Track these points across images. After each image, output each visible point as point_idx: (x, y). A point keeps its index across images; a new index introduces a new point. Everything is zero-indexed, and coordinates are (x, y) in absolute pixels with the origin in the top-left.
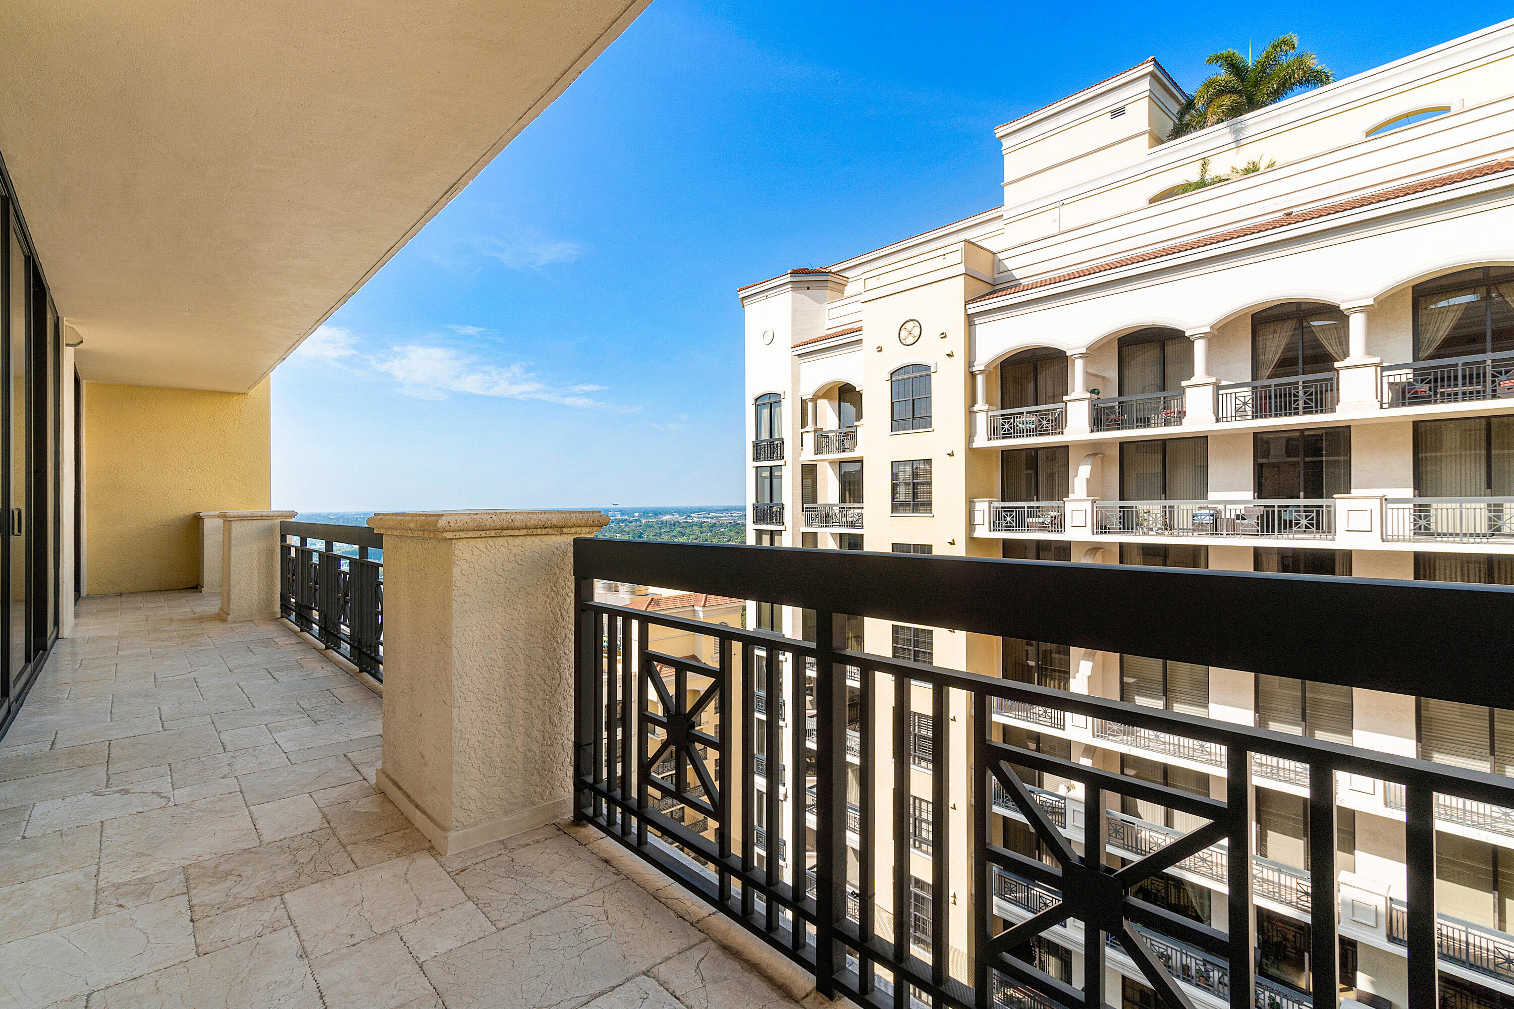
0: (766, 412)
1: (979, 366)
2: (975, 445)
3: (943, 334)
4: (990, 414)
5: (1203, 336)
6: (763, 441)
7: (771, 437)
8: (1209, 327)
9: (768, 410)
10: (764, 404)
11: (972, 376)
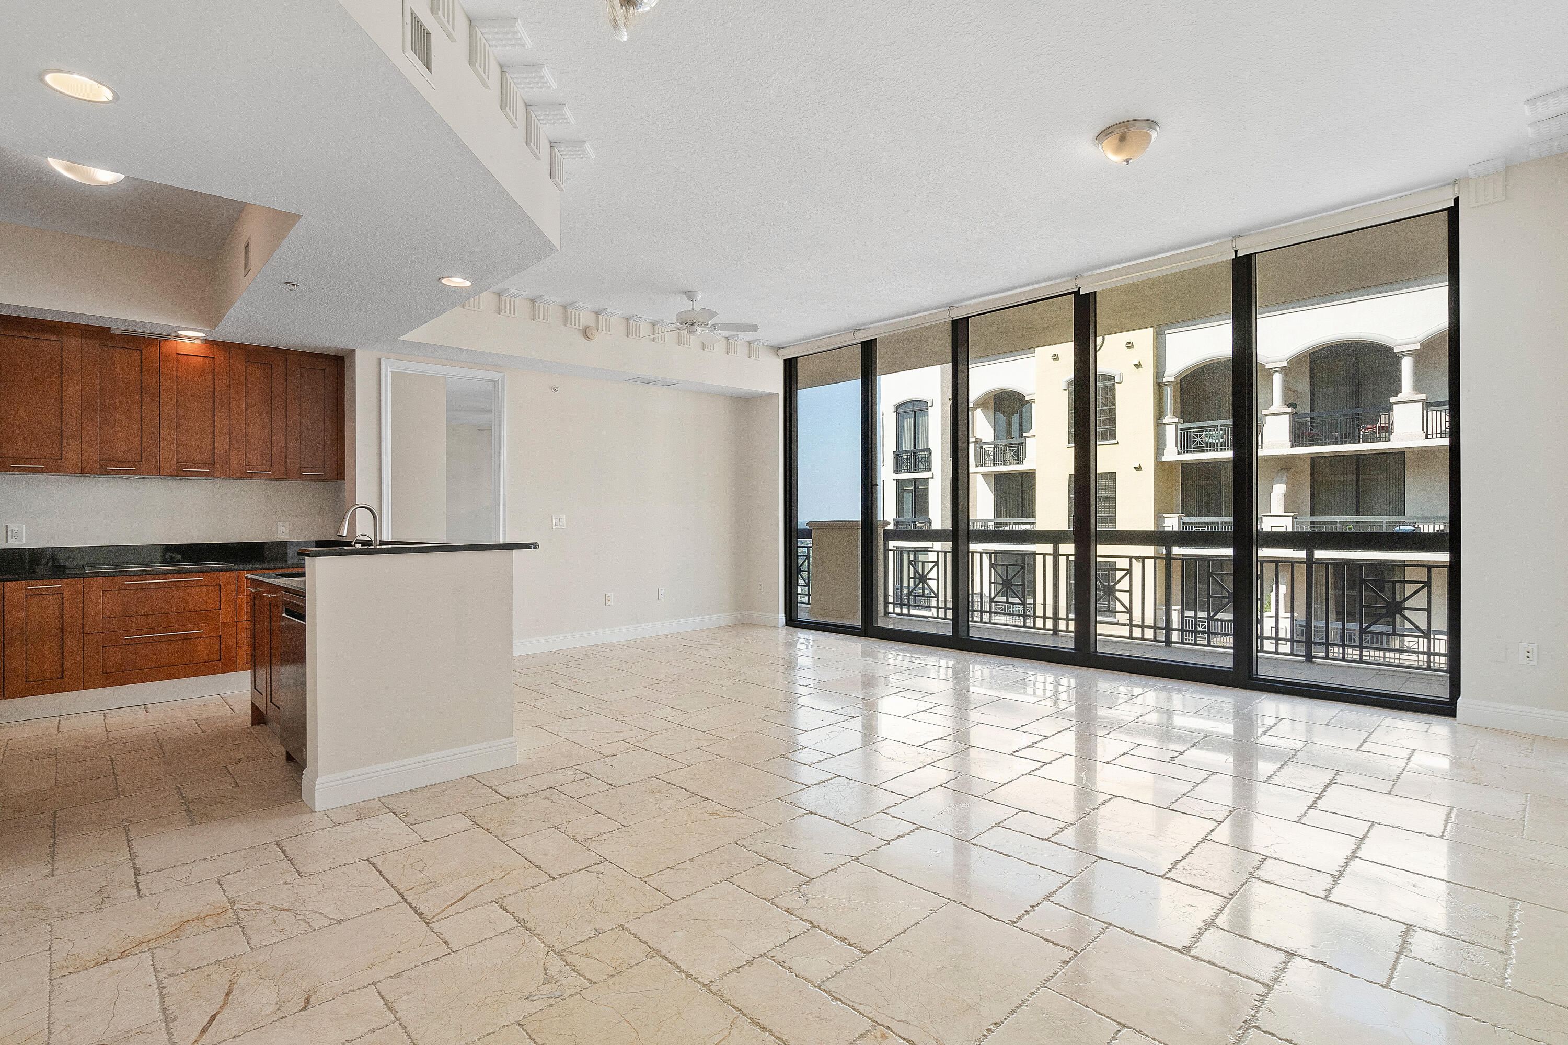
0: (908, 422)
1: (1169, 377)
2: (1165, 459)
3: (1129, 343)
4: (1180, 426)
5: (1412, 353)
6: (906, 452)
7: (915, 448)
8: (1419, 344)
9: (912, 420)
10: (907, 412)
11: (1159, 387)
